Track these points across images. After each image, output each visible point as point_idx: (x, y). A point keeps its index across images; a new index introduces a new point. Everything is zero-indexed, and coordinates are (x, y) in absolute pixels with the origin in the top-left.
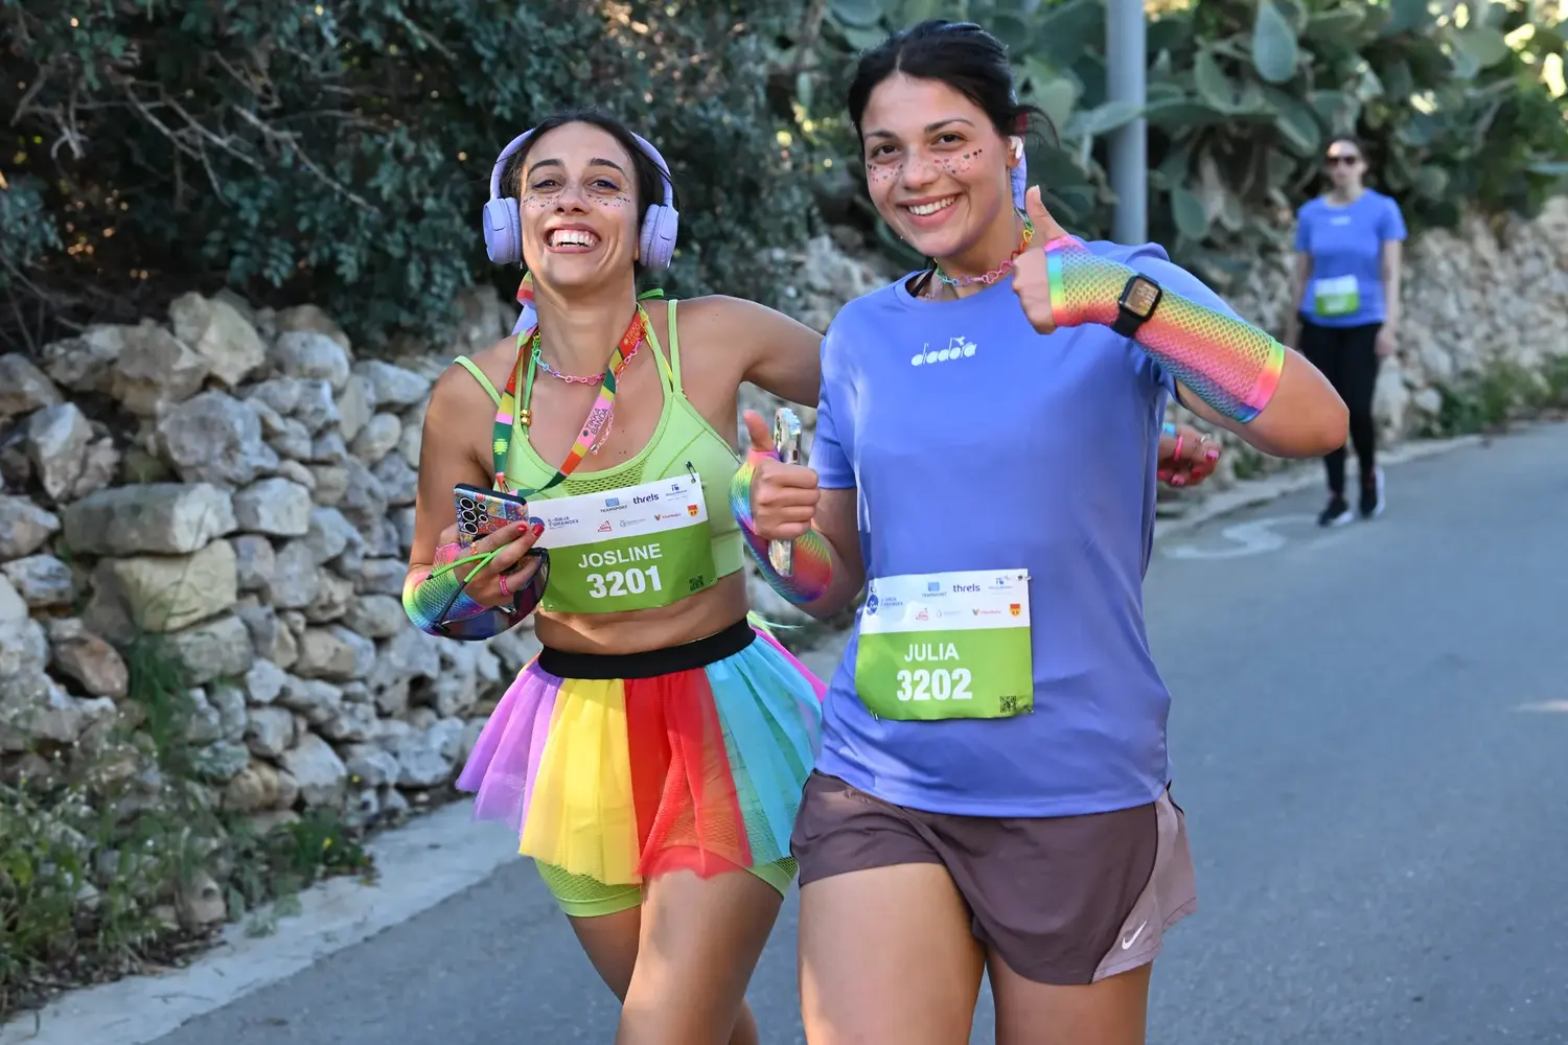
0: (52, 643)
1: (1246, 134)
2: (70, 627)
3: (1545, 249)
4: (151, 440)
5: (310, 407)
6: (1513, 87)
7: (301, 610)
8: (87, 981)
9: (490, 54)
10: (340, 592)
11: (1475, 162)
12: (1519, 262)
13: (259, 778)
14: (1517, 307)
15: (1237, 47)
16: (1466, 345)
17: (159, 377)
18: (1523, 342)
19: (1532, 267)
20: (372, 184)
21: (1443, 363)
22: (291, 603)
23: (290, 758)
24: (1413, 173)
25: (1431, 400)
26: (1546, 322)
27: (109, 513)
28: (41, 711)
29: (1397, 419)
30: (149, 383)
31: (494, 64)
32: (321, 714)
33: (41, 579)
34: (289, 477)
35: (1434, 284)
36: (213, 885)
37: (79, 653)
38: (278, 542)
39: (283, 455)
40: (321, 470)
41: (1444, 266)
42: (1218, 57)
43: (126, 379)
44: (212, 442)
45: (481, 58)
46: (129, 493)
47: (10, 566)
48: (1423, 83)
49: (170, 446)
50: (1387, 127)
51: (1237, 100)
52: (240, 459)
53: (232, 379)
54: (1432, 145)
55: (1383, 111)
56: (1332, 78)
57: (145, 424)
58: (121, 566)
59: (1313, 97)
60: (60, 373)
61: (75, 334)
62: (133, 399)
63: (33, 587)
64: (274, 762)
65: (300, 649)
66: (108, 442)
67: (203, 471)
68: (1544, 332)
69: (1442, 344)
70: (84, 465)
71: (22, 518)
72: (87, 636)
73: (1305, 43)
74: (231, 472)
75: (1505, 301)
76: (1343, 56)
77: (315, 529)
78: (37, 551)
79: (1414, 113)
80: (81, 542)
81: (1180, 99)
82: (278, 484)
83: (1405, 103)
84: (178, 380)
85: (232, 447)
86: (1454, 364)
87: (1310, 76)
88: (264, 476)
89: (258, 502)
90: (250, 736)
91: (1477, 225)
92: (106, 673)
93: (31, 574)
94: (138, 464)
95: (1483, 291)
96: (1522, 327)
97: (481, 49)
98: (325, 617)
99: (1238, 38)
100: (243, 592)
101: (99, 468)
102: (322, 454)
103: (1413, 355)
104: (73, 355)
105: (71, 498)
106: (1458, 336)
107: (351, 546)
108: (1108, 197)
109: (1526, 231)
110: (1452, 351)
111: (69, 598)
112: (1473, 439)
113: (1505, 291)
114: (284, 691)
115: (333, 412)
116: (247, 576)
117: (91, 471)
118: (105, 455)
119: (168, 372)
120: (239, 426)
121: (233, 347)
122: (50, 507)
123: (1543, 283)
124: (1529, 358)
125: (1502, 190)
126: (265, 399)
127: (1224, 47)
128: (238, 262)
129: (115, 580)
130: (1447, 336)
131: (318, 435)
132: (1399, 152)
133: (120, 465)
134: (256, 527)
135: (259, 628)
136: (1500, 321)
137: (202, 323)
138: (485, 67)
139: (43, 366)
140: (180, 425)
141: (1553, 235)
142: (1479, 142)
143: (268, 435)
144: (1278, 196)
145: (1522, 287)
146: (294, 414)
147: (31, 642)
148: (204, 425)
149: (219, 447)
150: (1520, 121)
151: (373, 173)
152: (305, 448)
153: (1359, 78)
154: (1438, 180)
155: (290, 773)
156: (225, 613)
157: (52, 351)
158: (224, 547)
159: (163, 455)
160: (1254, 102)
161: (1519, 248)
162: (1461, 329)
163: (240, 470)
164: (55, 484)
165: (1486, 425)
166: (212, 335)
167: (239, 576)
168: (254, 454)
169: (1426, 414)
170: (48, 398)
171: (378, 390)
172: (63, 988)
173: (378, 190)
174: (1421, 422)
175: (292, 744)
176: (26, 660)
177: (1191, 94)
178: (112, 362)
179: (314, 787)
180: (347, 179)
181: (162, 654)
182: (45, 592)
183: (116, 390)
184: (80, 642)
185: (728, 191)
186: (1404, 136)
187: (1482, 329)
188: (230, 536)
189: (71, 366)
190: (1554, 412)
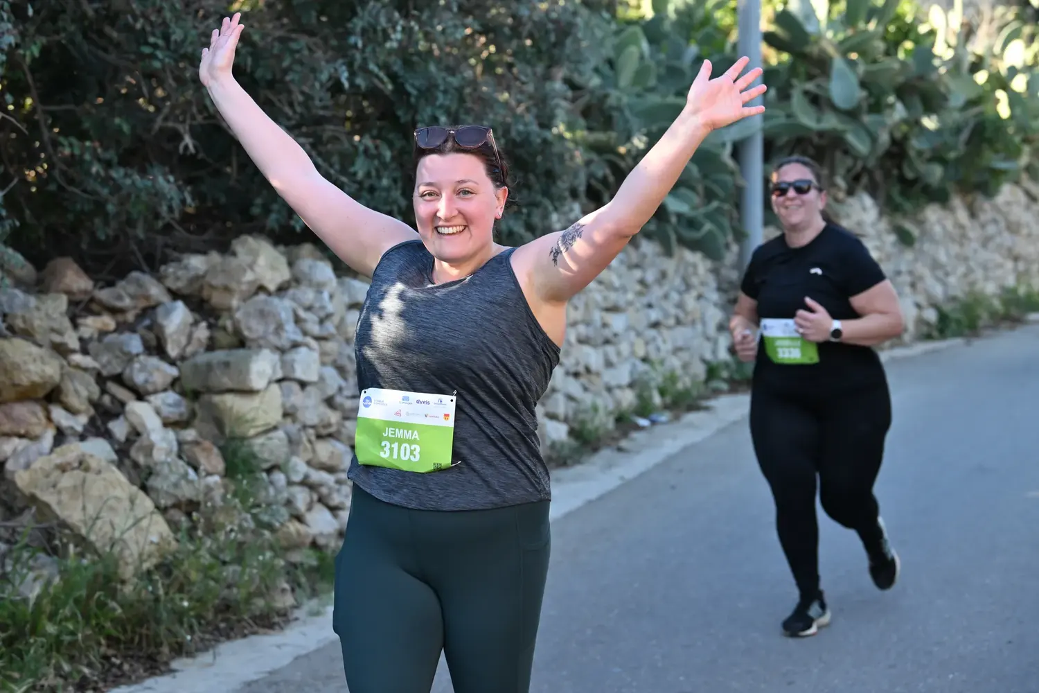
0: (180, 444)
1: (823, 142)
2: (190, 434)
3: (999, 218)
4: (229, 324)
5: (317, 305)
6: (981, 113)
7: (313, 427)
8: (229, 638)
9: (414, 92)
10: (334, 417)
11: (958, 160)
12: (983, 226)
13: (293, 527)
14: (984, 255)
15: (819, 86)
16: (952, 280)
17: (233, 285)
18: (987, 279)
19: (991, 229)
20: (352, 170)
21: (938, 291)
22: (309, 422)
23: (309, 517)
24: (922, 167)
25: (931, 315)
26: (1000, 266)
27: (209, 366)
28: (183, 482)
29: (911, 327)
30: (227, 289)
31: (418, 98)
32: (324, 490)
33: (170, 405)
34: (307, 345)
35: (933, 240)
36: (286, 586)
37: (197, 450)
38: (303, 385)
39: (305, 333)
40: (323, 343)
41: (937, 229)
42: (806, 93)
43: (212, 287)
44: (267, 324)
45: (409, 94)
46: (219, 355)
47: (152, 398)
48: (929, 109)
49: (243, 327)
50: (906, 138)
51: (819, 120)
52: (284, 335)
53: (272, 287)
54: (934, 150)
55: (904, 128)
56: (877, 107)
57: (225, 314)
58: (217, 399)
59: (867, 119)
60: (171, 283)
61: (179, 260)
62: (217, 299)
63: (166, 411)
64: (299, 518)
65: (314, 451)
66: (204, 324)
67: (262, 342)
68: (999, 272)
69: (938, 279)
70: (190, 337)
71: (158, 369)
72: (200, 440)
73: (863, 84)
74: (279, 343)
75: (975, 251)
76: (884, 93)
77: (322, 379)
78: (165, 390)
79: (923, 130)
80: (191, 384)
81: (782, 120)
82: (303, 350)
83: (918, 123)
84: (244, 287)
85: (279, 328)
86: (945, 292)
87: (865, 106)
88: (295, 345)
89: (293, 361)
90: (289, 503)
91: (956, 201)
92: (213, 461)
93: (164, 403)
94: (221, 337)
95: (961, 245)
96: (985, 268)
97: (409, 88)
98: (324, 432)
99: (820, 81)
100: (286, 415)
101: (199, 340)
102: (324, 334)
103: (920, 286)
104: (180, 273)
105: (183, 358)
106: (947, 274)
107: (340, 389)
108: (741, 182)
109: (987, 206)
110: (945, 284)
111: (185, 417)
112: (958, 341)
113: (975, 245)
114: (306, 477)
115: (330, 308)
116: (288, 405)
117: (194, 342)
118: (202, 332)
119: (239, 282)
120: (283, 315)
121: (273, 268)
122: (172, 363)
123: (998, 240)
124: (990, 288)
125: (975, 178)
126: (294, 299)
127: (810, 86)
128: (273, 216)
129: (212, 407)
130: (940, 274)
131: (321, 322)
132: (912, 153)
133: (211, 339)
134: (292, 376)
135: (294, 437)
136: (972, 264)
137: (255, 254)
138: (413, 100)
139: (160, 279)
140: (248, 315)
141: (1005, 209)
142: (962, 148)
143: (298, 320)
144: (841, 182)
145: (986, 242)
146: (309, 309)
147: (169, 443)
148: (263, 314)
149: (272, 328)
150: (988, 134)
151: (353, 164)
152: (315, 329)
153: (892, 106)
154: (936, 173)
155: (307, 525)
156: (275, 428)
157: (166, 270)
158: (275, 387)
159: (237, 332)
160: (831, 122)
161: (983, 217)
162: (949, 269)
163: (284, 342)
164: (173, 350)
165: (966, 331)
166: (262, 261)
167: (283, 405)
168: (291, 332)
169: (928, 324)
170: (165, 298)
171: (350, 295)
172: (217, 641)
173: (355, 174)
174: (925, 329)
175: (310, 508)
176: (169, 453)
177: (789, 116)
178: (203, 277)
179: (321, 534)
180: (337, 167)
181: (244, 451)
182: (173, 413)
183: (205, 294)
184: (196, 443)
185: (537, 176)
186: (915, 144)
187: (961, 269)
188: (279, 381)
189: (178, 279)
190: (1007, 324)
